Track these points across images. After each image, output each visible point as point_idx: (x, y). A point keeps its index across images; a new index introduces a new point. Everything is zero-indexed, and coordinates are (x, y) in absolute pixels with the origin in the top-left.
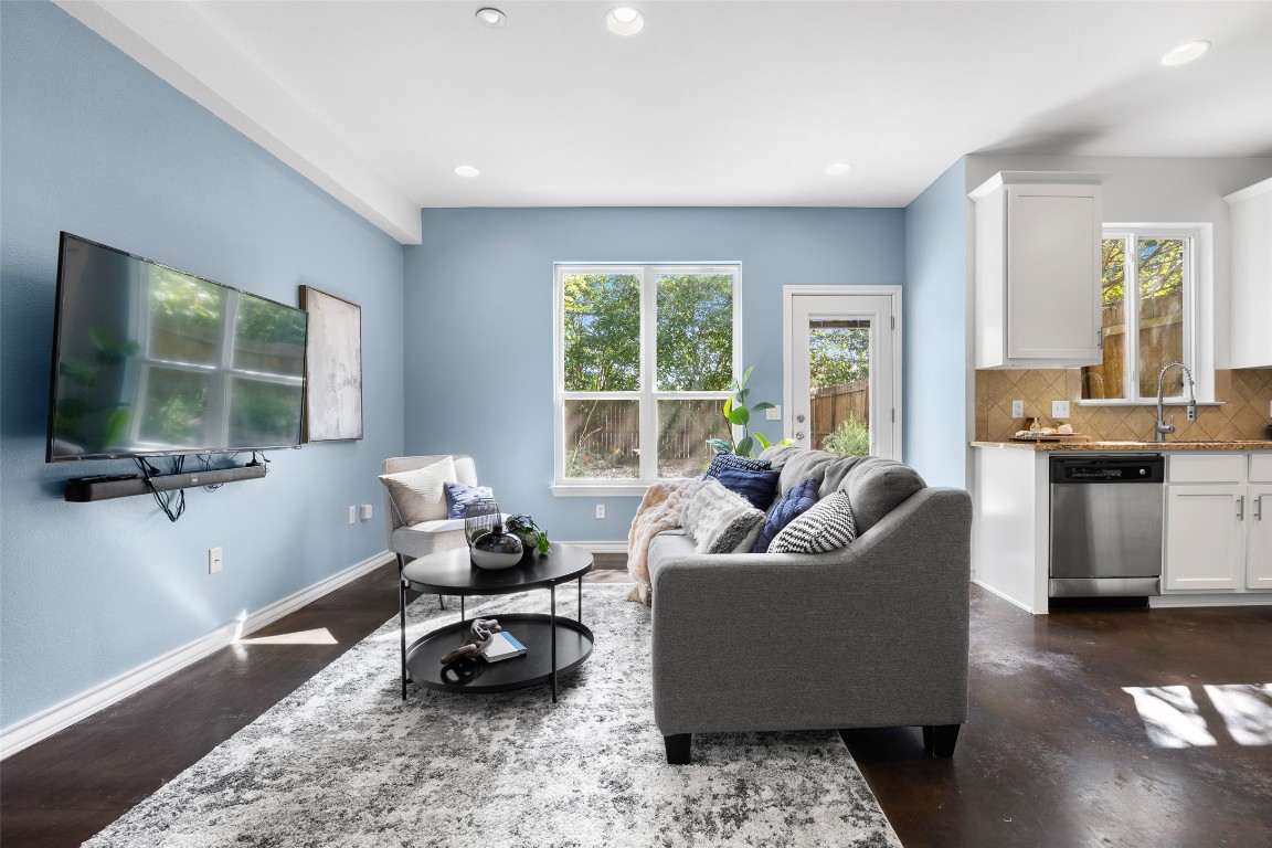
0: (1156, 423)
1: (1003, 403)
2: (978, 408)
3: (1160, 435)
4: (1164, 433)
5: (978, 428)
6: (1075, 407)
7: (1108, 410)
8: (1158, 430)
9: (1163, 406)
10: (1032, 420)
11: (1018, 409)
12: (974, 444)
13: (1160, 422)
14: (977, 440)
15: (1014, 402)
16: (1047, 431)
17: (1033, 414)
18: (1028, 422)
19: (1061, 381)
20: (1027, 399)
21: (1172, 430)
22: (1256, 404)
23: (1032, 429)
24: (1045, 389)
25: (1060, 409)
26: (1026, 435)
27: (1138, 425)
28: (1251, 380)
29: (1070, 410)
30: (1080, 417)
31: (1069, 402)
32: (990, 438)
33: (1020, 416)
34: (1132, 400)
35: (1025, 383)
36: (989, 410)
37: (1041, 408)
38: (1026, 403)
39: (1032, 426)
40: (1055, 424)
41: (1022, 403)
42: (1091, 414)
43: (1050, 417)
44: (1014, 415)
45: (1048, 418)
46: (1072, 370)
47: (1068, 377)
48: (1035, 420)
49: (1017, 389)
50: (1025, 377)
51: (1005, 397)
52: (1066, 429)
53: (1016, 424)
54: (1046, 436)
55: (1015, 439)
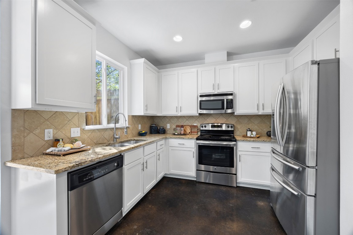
0: (114, 135)
2: (13, 136)
3: (115, 139)
4: (116, 138)
6: (83, 130)
7: (97, 131)
8: (114, 138)
9: (116, 128)
10: (57, 141)
11: (49, 134)
12: (9, 164)
13: (115, 135)
14: (13, 160)
15: (46, 131)
17: (60, 136)
19: (76, 117)
20: (56, 128)
21: (119, 138)
22: (136, 126)
23: (58, 146)
24: (67, 122)
25: (75, 132)
26: (55, 151)
27: (108, 136)
28: (135, 119)
29: (80, 132)
30: (85, 136)
31: (80, 128)
32: (26, 156)
33: (50, 139)
34: (105, 126)
35: (54, 119)
36: (24, 137)
37: (64, 133)
38: (55, 130)
39: (58, 144)
40: (73, 141)
41: (51, 130)
42: (90, 133)
43: (70, 137)
44: (46, 139)
45: (68, 138)
46: (81, 113)
47: (79, 116)
48: (61, 140)
49: (48, 122)
50: (54, 116)
51: (39, 128)
52: (78, 144)
53: (48, 144)
54: (67, 151)
55: (47, 154)
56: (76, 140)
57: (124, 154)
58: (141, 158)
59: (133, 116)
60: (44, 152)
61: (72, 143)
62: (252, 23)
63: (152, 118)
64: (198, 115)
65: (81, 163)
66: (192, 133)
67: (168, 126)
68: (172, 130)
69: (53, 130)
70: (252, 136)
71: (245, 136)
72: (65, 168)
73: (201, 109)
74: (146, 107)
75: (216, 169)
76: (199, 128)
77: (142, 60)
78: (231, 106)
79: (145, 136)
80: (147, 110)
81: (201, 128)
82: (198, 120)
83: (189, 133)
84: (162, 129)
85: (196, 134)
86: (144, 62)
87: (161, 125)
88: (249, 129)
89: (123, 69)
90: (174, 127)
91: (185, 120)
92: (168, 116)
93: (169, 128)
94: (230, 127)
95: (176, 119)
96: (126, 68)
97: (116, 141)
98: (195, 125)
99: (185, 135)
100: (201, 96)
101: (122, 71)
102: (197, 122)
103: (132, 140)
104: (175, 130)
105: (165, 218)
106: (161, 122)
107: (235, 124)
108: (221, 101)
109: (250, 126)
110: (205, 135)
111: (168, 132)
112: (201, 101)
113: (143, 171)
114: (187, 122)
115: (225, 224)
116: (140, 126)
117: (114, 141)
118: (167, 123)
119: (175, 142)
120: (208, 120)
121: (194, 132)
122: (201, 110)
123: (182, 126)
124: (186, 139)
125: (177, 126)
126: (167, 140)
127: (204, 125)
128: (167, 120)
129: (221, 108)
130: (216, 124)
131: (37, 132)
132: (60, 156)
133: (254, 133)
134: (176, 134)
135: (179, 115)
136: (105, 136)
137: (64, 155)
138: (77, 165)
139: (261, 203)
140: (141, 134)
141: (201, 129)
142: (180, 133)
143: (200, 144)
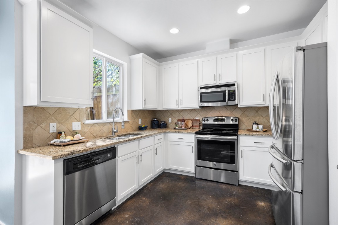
0: (112, 129)
1: (44, 125)
2: (25, 129)
3: (114, 133)
4: (115, 132)
5: (25, 141)
6: (83, 125)
7: (96, 125)
8: (113, 132)
9: (114, 122)
10: (60, 133)
11: (53, 128)
12: (21, 152)
13: (114, 129)
14: (24, 149)
15: (51, 124)
16: (69, 139)
17: (63, 129)
18: (59, 134)
19: (77, 112)
20: (59, 122)
21: (117, 131)
22: (136, 120)
23: (60, 138)
24: (69, 117)
25: (76, 126)
26: (57, 142)
27: (107, 130)
28: (135, 113)
29: (81, 126)
30: (85, 129)
31: (80, 122)
32: (34, 146)
33: (54, 131)
34: (105, 120)
35: (58, 114)
36: (33, 130)
37: (66, 126)
38: (58, 124)
39: (61, 136)
40: (74, 133)
41: (55, 124)
42: (90, 127)
43: (71, 130)
44: (51, 131)
45: (70, 131)
46: (82, 108)
47: (80, 111)
48: (63, 133)
49: (53, 117)
50: (58, 111)
51: (45, 122)
52: (78, 137)
53: (52, 136)
54: (67, 142)
55: (51, 145)
56: (77, 133)
57: (117, 146)
58: (136, 151)
59: (133, 111)
60: (49, 143)
61: (73, 135)
62: (251, 7)
63: (154, 112)
64: (199, 108)
65: (75, 152)
66: (194, 128)
67: (170, 120)
68: (174, 124)
69: (57, 124)
70: (258, 130)
71: (250, 130)
72: (61, 155)
73: (201, 101)
74: (145, 101)
75: (215, 165)
76: (201, 122)
77: (141, 55)
78: (233, 97)
79: (145, 130)
80: (145, 104)
81: (203, 121)
82: (200, 113)
83: (191, 127)
84: (163, 123)
85: (198, 128)
86: (143, 57)
87: (163, 119)
88: (255, 122)
89: (122, 65)
90: (176, 121)
91: (187, 113)
92: (170, 110)
93: (171, 122)
94: (234, 120)
95: (177, 113)
96: (125, 64)
97: (115, 135)
98: (197, 118)
99: (186, 129)
100: (201, 88)
101: (122, 67)
102: (200, 116)
103: (130, 134)
104: (177, 124)
105: (155, 210)
106: (163, 116)
107: (240, 117)
108: (223, 93)
109: (257, 120)
110: (207, 129)
111: (170, 126)
112: (201, 93)
113: (138, 164)
114: (189, 115)
115: (215, 220)
116: (140, 120)
117: (112, 135)
118: (168, 117)
119: (173, 136)
120: (210, 113)
121: (196, 126)
122: (202, 103)
123: (184, 120)
124: (185, 133)
125: (179, 120)
126: (166, 135)
127: (206, 119)
128: (169, 114)
129: (223, 100)
130: (220, 118)
131: (43, 125)
132: (60, 146)
133: (260, 127)
134: (177, 128)
135: (179, 108)
136: (105, 130)
137: (64, 146)
138: (71, 153)
139: (261, 204)
140: (141, 129)
141: (203, 123)
142: (181, 128)
143: (200, 139)
